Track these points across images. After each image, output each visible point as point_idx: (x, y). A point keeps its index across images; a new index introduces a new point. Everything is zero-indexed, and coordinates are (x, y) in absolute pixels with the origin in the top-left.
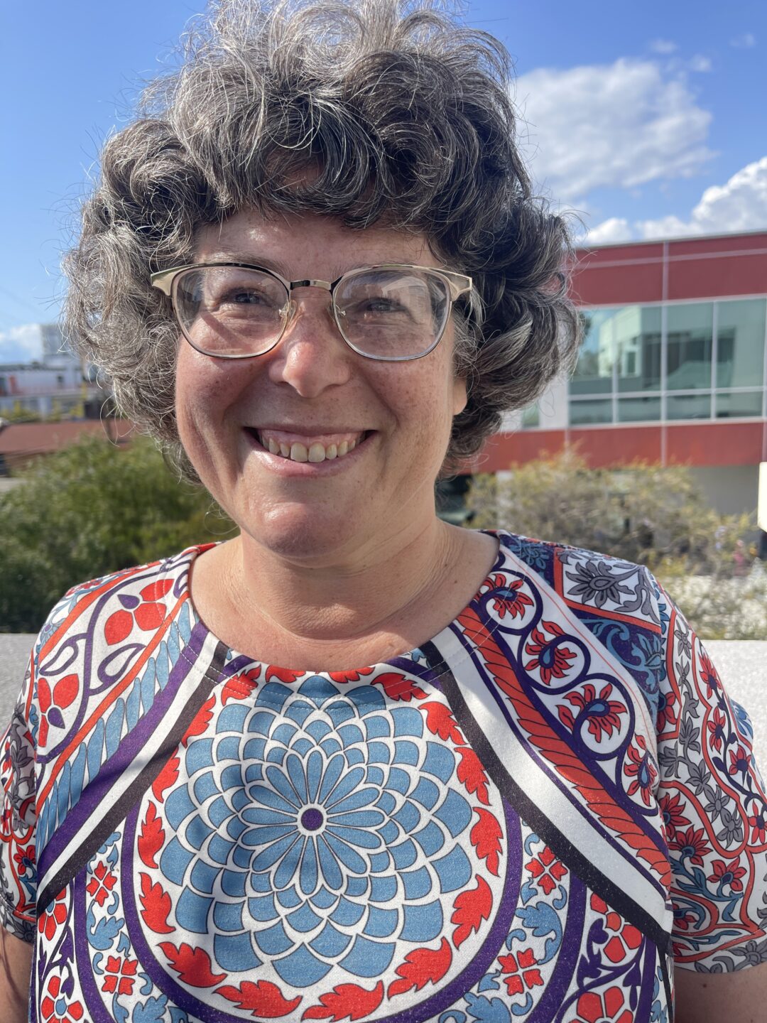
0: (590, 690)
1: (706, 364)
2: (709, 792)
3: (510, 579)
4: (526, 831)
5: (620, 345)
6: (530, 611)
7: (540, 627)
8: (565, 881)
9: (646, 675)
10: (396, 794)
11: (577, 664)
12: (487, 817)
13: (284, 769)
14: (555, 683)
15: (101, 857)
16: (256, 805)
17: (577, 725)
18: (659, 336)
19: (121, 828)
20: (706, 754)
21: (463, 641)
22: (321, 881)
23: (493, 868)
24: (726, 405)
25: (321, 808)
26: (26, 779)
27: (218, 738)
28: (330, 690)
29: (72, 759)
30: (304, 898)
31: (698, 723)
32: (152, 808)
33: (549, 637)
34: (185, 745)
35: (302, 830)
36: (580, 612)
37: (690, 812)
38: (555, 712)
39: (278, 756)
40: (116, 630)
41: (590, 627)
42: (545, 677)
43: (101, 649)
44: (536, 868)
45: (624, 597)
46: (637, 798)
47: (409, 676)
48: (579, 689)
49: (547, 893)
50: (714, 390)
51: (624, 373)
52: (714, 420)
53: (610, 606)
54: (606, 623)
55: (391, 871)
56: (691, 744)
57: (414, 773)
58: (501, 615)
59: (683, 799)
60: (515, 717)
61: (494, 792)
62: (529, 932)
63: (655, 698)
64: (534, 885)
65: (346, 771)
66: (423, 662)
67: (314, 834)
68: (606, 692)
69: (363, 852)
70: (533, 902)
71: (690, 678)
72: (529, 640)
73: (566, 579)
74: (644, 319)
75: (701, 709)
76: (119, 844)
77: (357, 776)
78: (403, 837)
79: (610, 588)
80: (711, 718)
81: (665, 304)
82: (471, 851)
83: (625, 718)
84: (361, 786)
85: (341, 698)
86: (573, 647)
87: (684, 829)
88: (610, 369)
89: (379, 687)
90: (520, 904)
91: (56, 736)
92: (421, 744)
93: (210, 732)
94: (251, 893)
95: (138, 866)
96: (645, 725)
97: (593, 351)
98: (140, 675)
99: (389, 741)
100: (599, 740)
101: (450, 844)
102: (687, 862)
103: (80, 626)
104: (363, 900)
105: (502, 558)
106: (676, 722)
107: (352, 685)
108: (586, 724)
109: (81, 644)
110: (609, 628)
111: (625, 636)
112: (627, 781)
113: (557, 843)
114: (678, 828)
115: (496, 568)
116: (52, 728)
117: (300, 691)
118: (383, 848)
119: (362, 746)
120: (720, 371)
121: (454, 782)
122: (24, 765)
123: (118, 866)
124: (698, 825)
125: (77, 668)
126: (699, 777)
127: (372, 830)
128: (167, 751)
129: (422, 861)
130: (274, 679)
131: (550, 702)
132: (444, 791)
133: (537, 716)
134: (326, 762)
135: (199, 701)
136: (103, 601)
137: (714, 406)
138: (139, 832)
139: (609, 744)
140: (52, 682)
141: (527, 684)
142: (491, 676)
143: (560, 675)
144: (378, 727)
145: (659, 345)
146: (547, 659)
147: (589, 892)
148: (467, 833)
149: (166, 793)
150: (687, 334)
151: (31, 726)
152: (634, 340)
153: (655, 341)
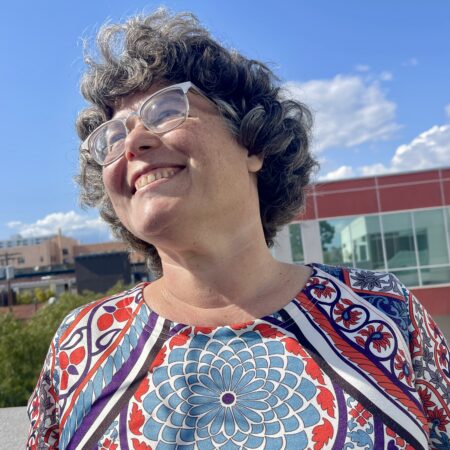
0: (372, 328)
1: (411, 252)
2: (443, 388)
3: (321, 281)
4: (347, 396)
5: (355, 242)
6: (334, 295)
7: (340, 302)
8: (371, 420)
9: (400, 321)
10: (274, 382)
11: (363, 318)
12: (325, 391)
13: (210, 376)
14: (352, 327)
15: (107, 436)
16: (196, 395)
17: (367, 344)
18: (379, 235)
19: (118, 419)
20: (438, 367)
21: (300, 308)
22: (237, 428)
23: (331, 414)
24: (428, 277)
25: (232, 393)
26: (50, 416)
27: (170, 366)
28: (231, 334)
29: (84, 390)
30: (228, 437)
31: (431, 350)
32: (135, 406)
33: (346, 306)
34: (151, 372)
35: (223, 404)
36: (361, 294)
37: (434, 399)
38: (354, 340)
39: (206, 370)
40: (104, 323)
41: (367, 300)
42: (346, 325)
43: (96, 333)
44: (355, 414)
45: (383, 285)
46: (404, 381)
47: (273, 326)
48: (365, 328)
49: (362, 425)
50: (418, 267)
51: (359, 260)
52: (421, 287)
53: (376, 289)
54: (375, 297)
55: (275, 419)
56: (429, 361)
57: (283, 372)
58: (319, 296)
59: (429, 391)
60: (333, 343)
61: (327, 379)
62: (355, 444)
63: (406, 333)
64: (355, 421)
65: (244, 373)
66: (280, 319)
67: (230, 406)
68: (380, 328)
69: (259, 412)
70: (355, 429)
71: (424, 325)
72: (336, 308)
73: (351, 280)
74: (368, 225)
75: (432, 343)
76: (117, 427)
77: (250, 375)
78: (280, 402)
79: (376, 281)
80: (438, 348)
81: (381, 214)
82: (318, 407)
83: (392, 340)
84: (254, 380)
85: (237, 338)
86: (359, 310)
87: (432, 409)
88: (350, 257)
89: (257, 332)
90: (348, 431)
91: (73, 379)
92: (284, 358)
93: (165, 363)
94: (197, 438)
95: (130, 435)
96: (403, 345)
97: (337, 246)
98: (120, 344)
99: (267, 358)
100: (379, 351)
101: (306, 404)
102: (436, 428)
103: (83, 322)
104: (262, 435)
105: (316, 272)
106: (419, 346)
107: (243, 331)
108: (372, 344)
109: (85, 332)
110: (377, 299)
111: (386, 302)
112: (397, 372)
113: (364, 402)
114: (429, 408)
115: (313, 275)
116: (70, 376)
117: (215, 337)
118: (270, 409)
119: (252, 361)
120: (420, 256)
121: (304, 374)
122: (48, 408)
123: (118, 438)
124: (440, 406)
125: (84, 343)
126: (436, 379)
127: (262, 400)
128: (142, 377)
129: (292, 413)
130: (199, 333)
131: (351, 336)
132: (299, 379)
133: (344, 343)
134: (233, 370)
135: (157, 350)
136: (95, 311)
137: (421, 278)
138: (128, 418)
139: (385, 353)
140: (69, 353)
141: (338, 329)
142: (318, 325)
143: (354, 323)
144: (259, 351)
145: (380, 241)
146: (346, 316)
147: (385, 427)
148: (315, 398)
149: (143, 398)
150: (397, 233)
151: (54, 382)
152: (363, 239)
153: (377, 238)
